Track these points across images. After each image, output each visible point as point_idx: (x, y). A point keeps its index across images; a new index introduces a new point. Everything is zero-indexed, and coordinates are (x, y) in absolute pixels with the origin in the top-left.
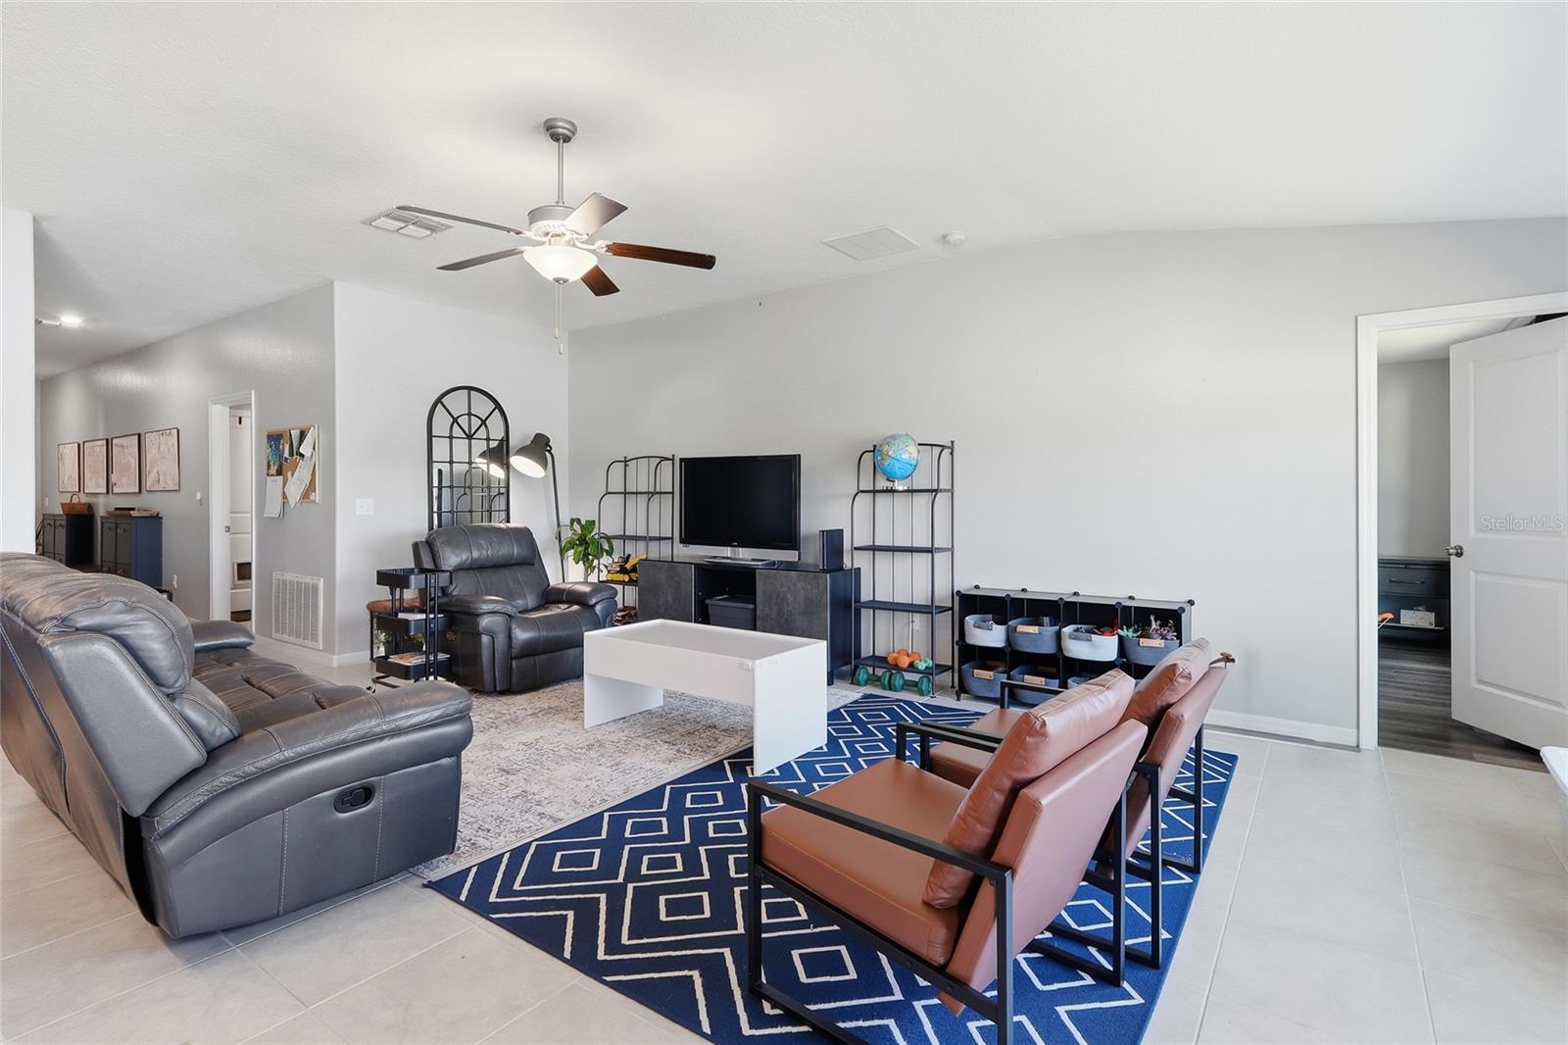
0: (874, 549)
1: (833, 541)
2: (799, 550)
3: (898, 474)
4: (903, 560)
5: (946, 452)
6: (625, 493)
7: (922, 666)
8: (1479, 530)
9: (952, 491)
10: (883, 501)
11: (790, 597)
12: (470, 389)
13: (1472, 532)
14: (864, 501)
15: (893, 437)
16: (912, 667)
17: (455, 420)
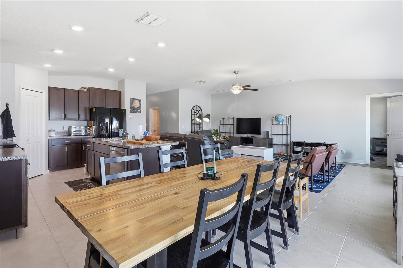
0: (275, 134)
1: (268, 133)
2: (261, 135)
3: (281, 121)
4: (281, 136)
5: (290, 117)
6: (223, 124)
7: (285, 155)
8: (391, 131)
9: (290, 124)
10: (277, 126)
11: (260, 143)
12: (197, 106)
13: (390, 132)
14: (274, 126)
15: (280, 115)
16: (283, 155)
17: (195, 112)
